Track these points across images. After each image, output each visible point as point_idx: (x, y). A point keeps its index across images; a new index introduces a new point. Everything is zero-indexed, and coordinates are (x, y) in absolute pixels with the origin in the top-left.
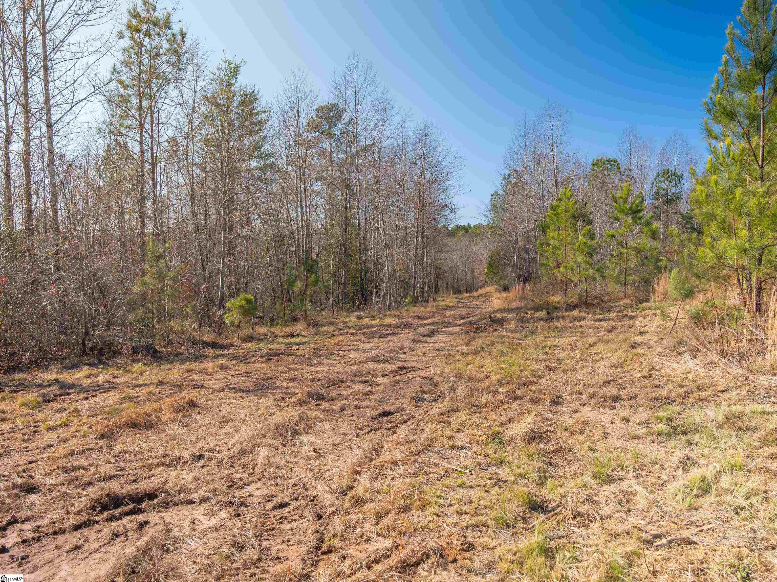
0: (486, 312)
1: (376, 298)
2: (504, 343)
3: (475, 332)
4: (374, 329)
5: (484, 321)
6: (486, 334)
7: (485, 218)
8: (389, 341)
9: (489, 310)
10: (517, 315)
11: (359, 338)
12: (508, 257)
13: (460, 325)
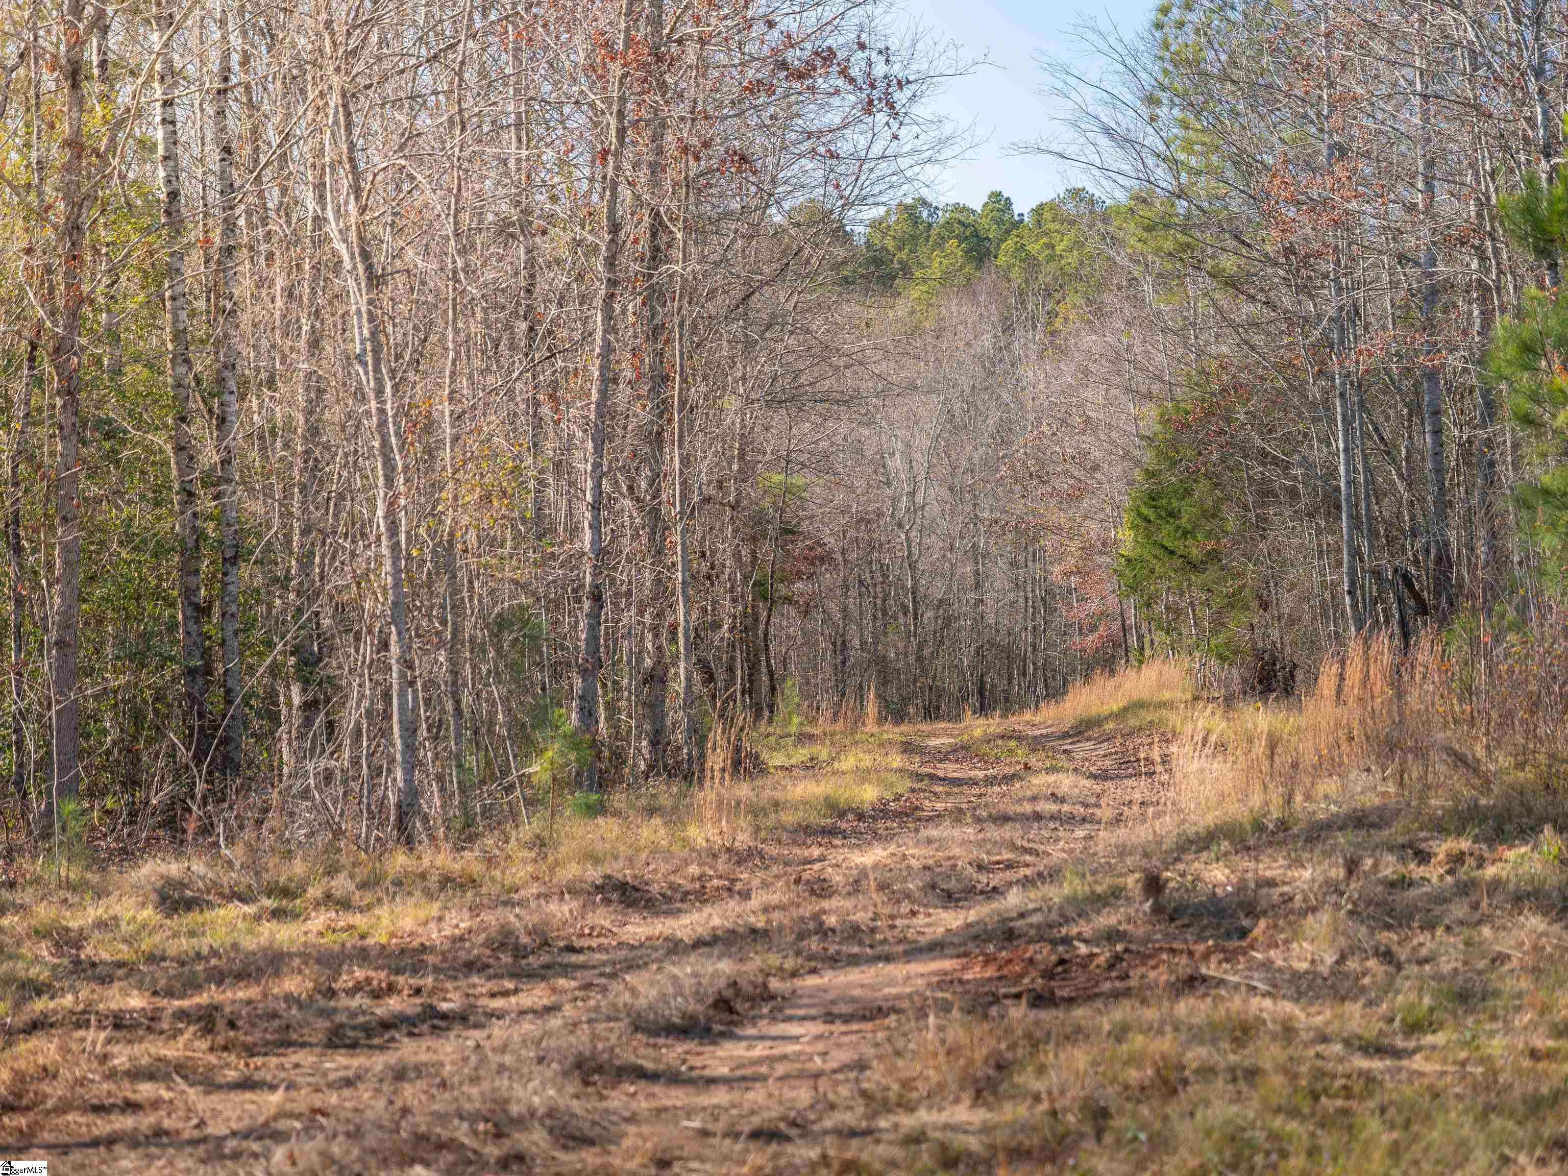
0: (1123, 851)
1: (301, 756)
2: (1253, 1074)
3: (1040, 1000)
4: (291, 984)
5: (1107, 919)
6: (1121, 1012)
7: (1114, 157)
8: (400, 1074)
9: (1141, 834)
10: (1352, 866)
11: (172, 1051)
12: (1291, 442)
13: (936, 948)
